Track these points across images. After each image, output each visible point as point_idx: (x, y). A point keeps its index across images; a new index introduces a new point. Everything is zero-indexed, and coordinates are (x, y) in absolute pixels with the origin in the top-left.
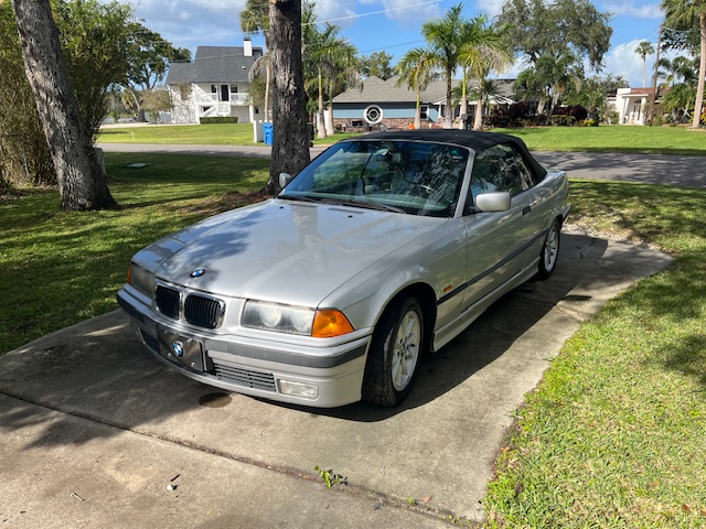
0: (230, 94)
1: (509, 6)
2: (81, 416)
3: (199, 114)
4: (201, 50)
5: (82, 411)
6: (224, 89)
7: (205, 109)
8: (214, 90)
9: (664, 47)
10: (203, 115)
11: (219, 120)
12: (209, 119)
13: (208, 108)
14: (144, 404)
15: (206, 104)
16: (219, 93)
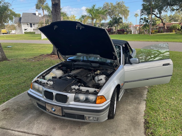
0: (33, 26)
1: (105, 5)
2: (22, 132)
3: (24, 31)
4: (23, 14)
5: (22, 130)
6: (31, 24)
7: (26, 30)
8: (28, 25)
9: (142, 15)
10: (25, 31)
11: (30, 33)
12: (27, 32)
13: (26, 29)
14: (41, 126)
15: (26, 28)
16: (29, 25)
